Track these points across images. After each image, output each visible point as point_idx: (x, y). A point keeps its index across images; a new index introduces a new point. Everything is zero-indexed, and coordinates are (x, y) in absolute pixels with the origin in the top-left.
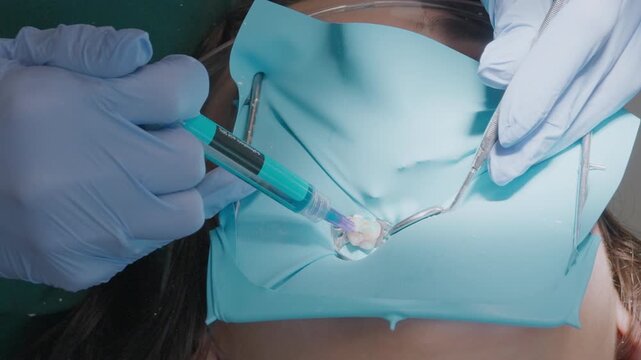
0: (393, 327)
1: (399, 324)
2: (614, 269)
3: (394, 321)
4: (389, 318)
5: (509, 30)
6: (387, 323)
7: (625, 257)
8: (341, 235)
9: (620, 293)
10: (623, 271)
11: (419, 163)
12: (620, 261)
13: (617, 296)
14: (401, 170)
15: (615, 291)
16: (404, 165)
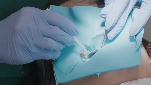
0: (99, 76)
1: (100, 75)
2: (147, 51)
3: (98, 74)
4: (97, 74)
5: (108, 4)
6: (97, 75)
7: (149, 47)
8: (83, 56)
9: (149, 56)
10: (149, 51)
11: (97, 36)
12: (148, 48)
13: (149, 57)
14: (93, 38)
15: (148, 56)
16: (94, 37)
